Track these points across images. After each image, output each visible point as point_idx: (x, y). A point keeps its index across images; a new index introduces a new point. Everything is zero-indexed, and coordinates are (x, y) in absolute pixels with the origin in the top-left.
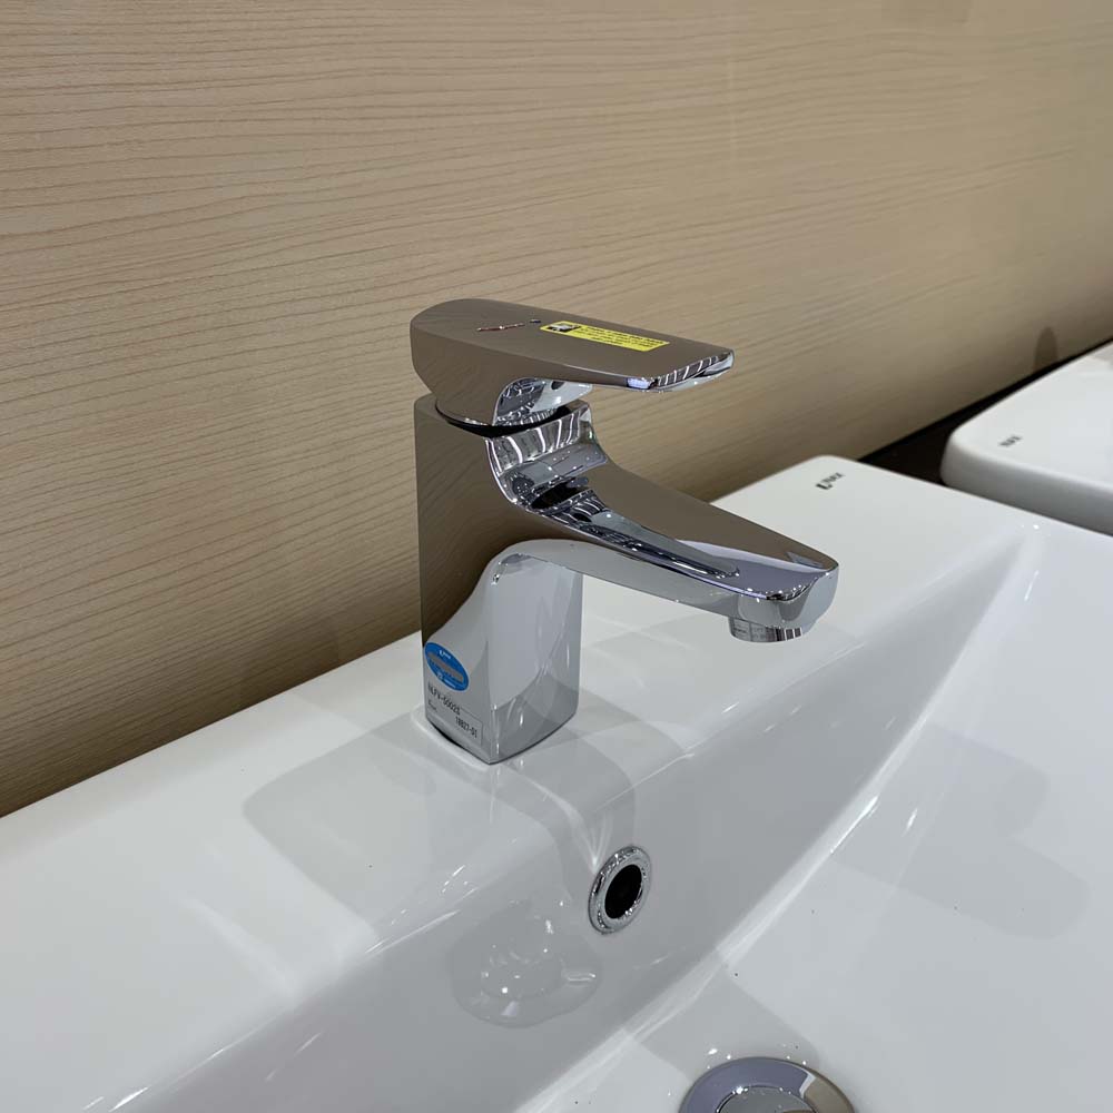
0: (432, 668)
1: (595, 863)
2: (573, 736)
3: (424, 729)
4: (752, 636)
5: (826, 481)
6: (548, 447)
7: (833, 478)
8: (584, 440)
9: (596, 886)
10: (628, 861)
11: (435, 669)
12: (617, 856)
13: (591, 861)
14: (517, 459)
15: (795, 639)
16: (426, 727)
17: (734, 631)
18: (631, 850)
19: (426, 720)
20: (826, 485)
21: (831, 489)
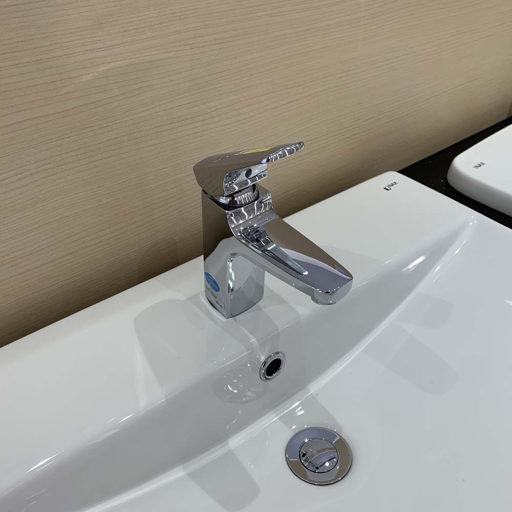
1: (263, 359)
2: (260, 309)
3: (204, 300)
6: (257, 212)
9: (263, 365)
10: (276, 357)
11: (209, 282)
12: (273, 355)
16: (205, 300)
18: (278, 353)
19: (205, 298)
20: (388, 188)
21: (390, 190)
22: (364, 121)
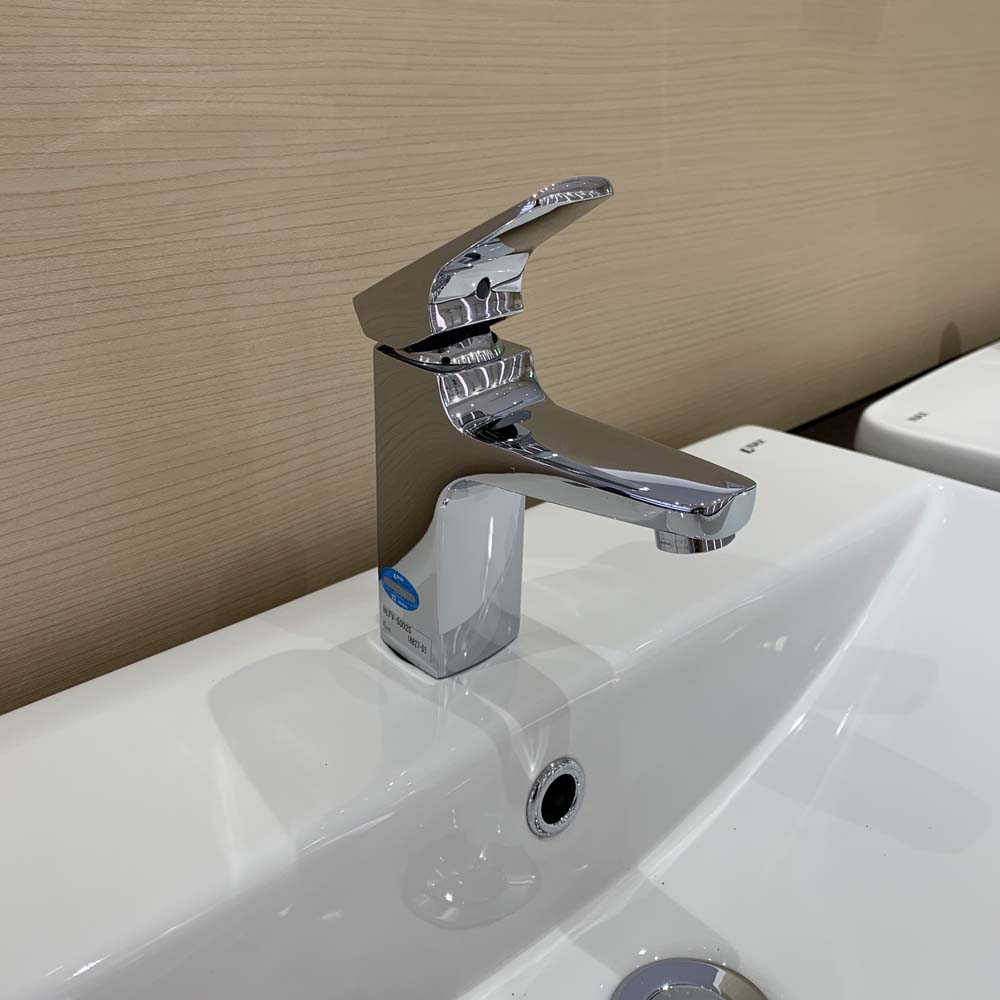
0: (388, 592)
1: (533, 770)
3: (379, 648)
4: (677, 548)
5: (749, 446)
6: (491, 383)
7: (756, 444)
8: (524, 378)
9: (533, 793)
10: (562, 771)
11: (389, 592)
12: (552, 765)
13: (529, 770)
14: (463, 392)
15: (716, 551)
16: (380, 646)
17: (661, 544)
18: (566, 760)
19: (383, 643)
20: (749, 450)
21: (753, 453)
22: (681, 326)
